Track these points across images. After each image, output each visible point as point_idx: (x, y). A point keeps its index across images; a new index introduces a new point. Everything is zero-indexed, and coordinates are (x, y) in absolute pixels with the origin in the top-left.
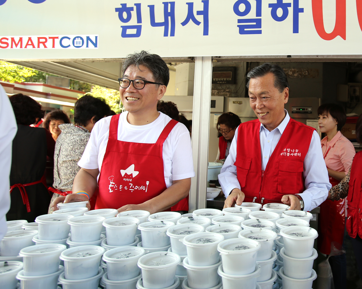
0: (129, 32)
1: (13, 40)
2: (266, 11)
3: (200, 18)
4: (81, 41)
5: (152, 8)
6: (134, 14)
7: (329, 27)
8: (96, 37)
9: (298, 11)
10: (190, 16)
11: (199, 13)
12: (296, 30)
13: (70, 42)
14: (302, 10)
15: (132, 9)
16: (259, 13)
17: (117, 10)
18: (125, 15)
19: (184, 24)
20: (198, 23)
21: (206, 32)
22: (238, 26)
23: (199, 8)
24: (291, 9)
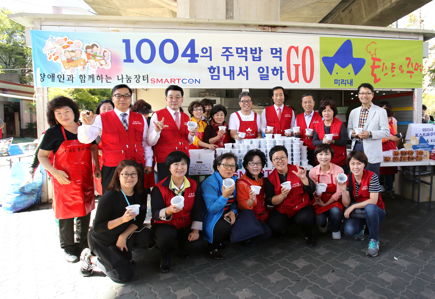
0: (214, 77)
1: (157, 79)
2: (270, 72)
3: (245, 73)
4: (192, 81)
5: (224, 68)
6: (216, 70)
7: (293, 78)
8: (200, 80)
9: (282, 72)
10: (241, 72)
11: (244, 71)
12: (281, 79)
13: (187, 81)
14: (283, 72)
15: (216, 68)
16: (268, 72)
17: (208, 68)
18: (212, 71)
19: (238, 75)
20: (244, 75)
21: (247, 79)
22: (260, 77)
23: (244, 69)
24: (279, 71)
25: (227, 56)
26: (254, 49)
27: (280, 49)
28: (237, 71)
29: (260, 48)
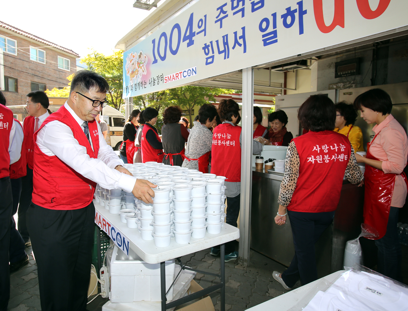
0: (209, 61)
1: (168, 78)
3: (241, 41)
4: (190, 72)
5: (217, 42)
7: (328, 20)
8: (196, 69)
9: (302, 14)
10: (236, 42)
11: (240, 38)
12: (301, 32)
14: (305, 12)
15: (209, 46)
16: (275, 25)
17: (203, 48)
18: (207, 51)
19: (233, 48)
20: (240, 45)
21: (245, 51)
22: (263, 40)
23: (240, 34)
24: (297, 15)
25: (221, 20)
28: (231, 42)
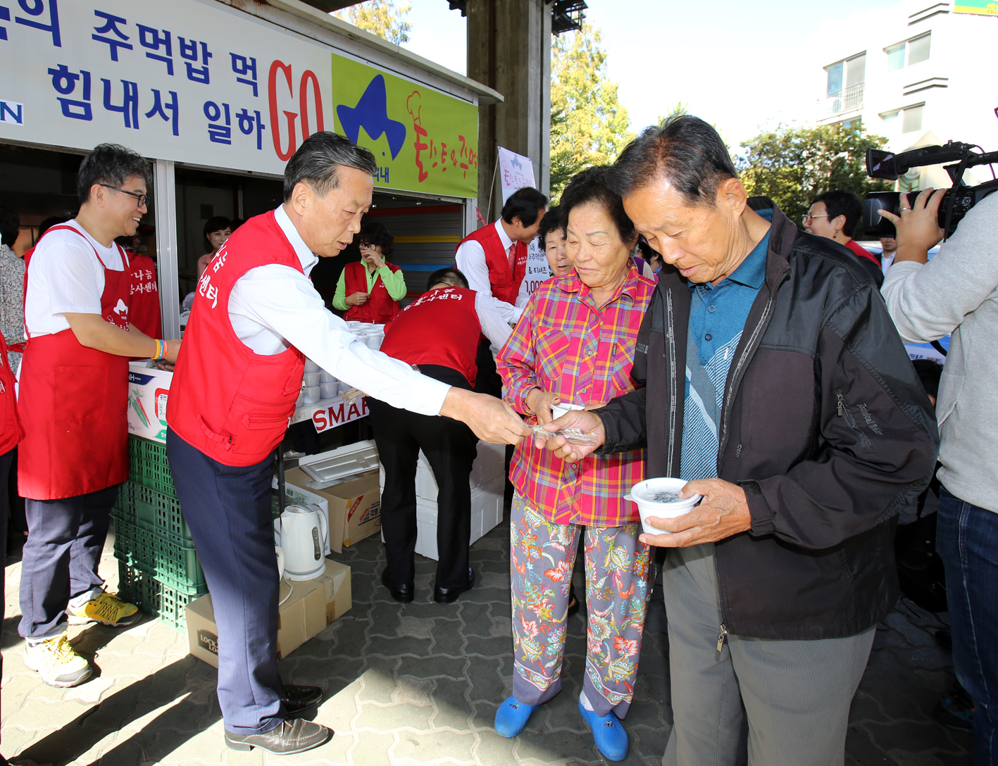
0: (73, 109)
2: (235, 121)
3: (169, 113)
5: (107, 84)
6: (79, 84)
7: (285, 149)
8: (19, 107)
9: (261, 127)
10: (157, 107)
11: (168, 106)
12: (259, 146)
14: (263, 127)
15: (77, 77)
16: (228, 121)
17: (51, 71)
18: (64, 83)
19: (149, 115)
20: (166, 118)
21: (176, 132)
22: (209, 131)
23: (166, 99)
24: (255, 123)
25: (114, 44)
26: (190, 44)
27: (254, 61)
28: (146, 103)
29: (204, 46)
